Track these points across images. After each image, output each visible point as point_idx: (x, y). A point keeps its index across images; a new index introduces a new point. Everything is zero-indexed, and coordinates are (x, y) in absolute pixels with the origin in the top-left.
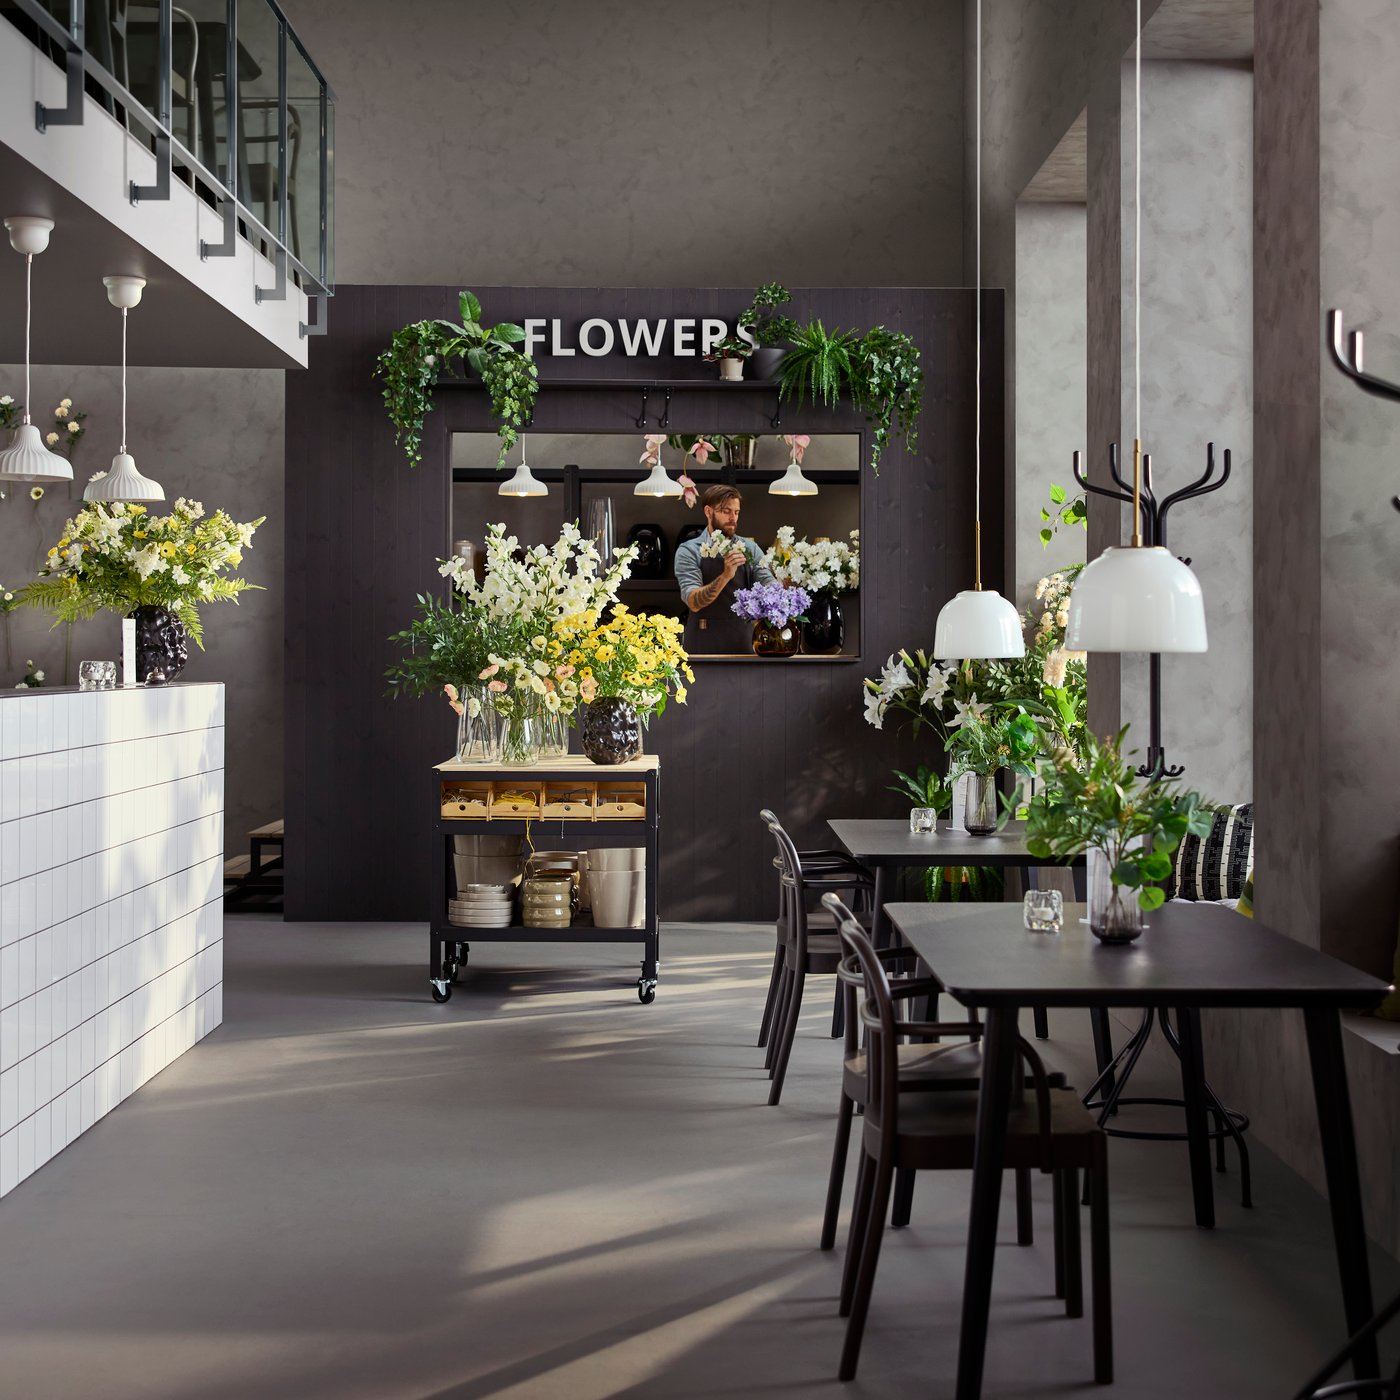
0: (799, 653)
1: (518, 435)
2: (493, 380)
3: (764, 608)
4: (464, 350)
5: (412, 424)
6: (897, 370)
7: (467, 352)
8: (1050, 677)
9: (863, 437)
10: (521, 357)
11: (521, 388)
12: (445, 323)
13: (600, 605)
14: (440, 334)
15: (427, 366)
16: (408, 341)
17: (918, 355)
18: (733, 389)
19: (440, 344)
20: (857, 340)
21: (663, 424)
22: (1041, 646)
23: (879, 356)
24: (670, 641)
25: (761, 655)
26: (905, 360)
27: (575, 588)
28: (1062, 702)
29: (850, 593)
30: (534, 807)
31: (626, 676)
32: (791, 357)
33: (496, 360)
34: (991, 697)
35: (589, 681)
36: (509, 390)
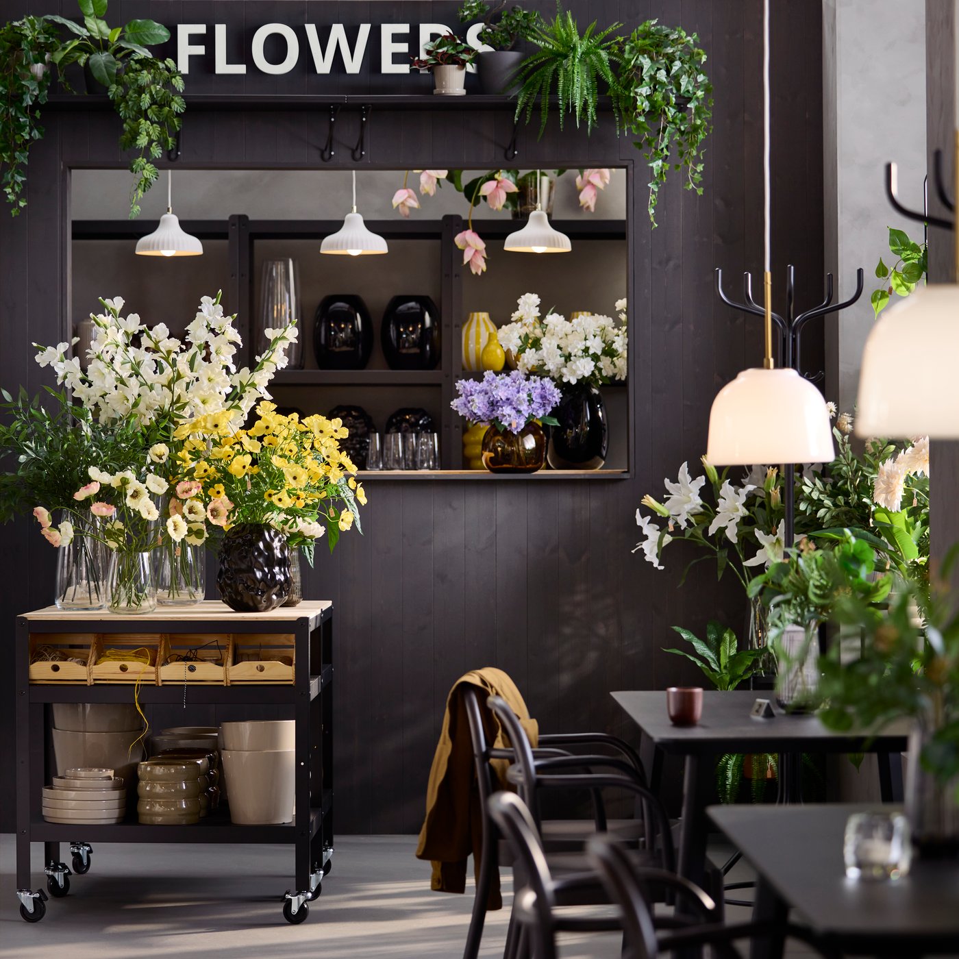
0: (548, 468)
1: (161, 172)
2: (124, 97)
3: (493, 404)
4: (85, 56)
5: (13, 158)
6: (675, 80)
7: (88, 59)
8: (883, 496)
9: (631, 172)
10: (161, 65)
11: (161, 106)
12: (59, 19)
13: (246, 404)
14: (51, 35)
15: (34, 78)
16: (8, 44)
17: (704, 58)
18: (453, 105)
19: (50, 48)
20: (621, 39)
21: (357, 155)
22: (873, 455)
23: (651, 59)
24: (329, 447)
25: (494, 471)
26: (686, 66)
27: (210, 380)
28: (900, 530)
29: (614, 386)
30: (147, 667)
31: (270, 495)
32: (531, 62)
33: (128, 69)
34: (805, 525)
35: (222, 502)
36: (146, 110)
